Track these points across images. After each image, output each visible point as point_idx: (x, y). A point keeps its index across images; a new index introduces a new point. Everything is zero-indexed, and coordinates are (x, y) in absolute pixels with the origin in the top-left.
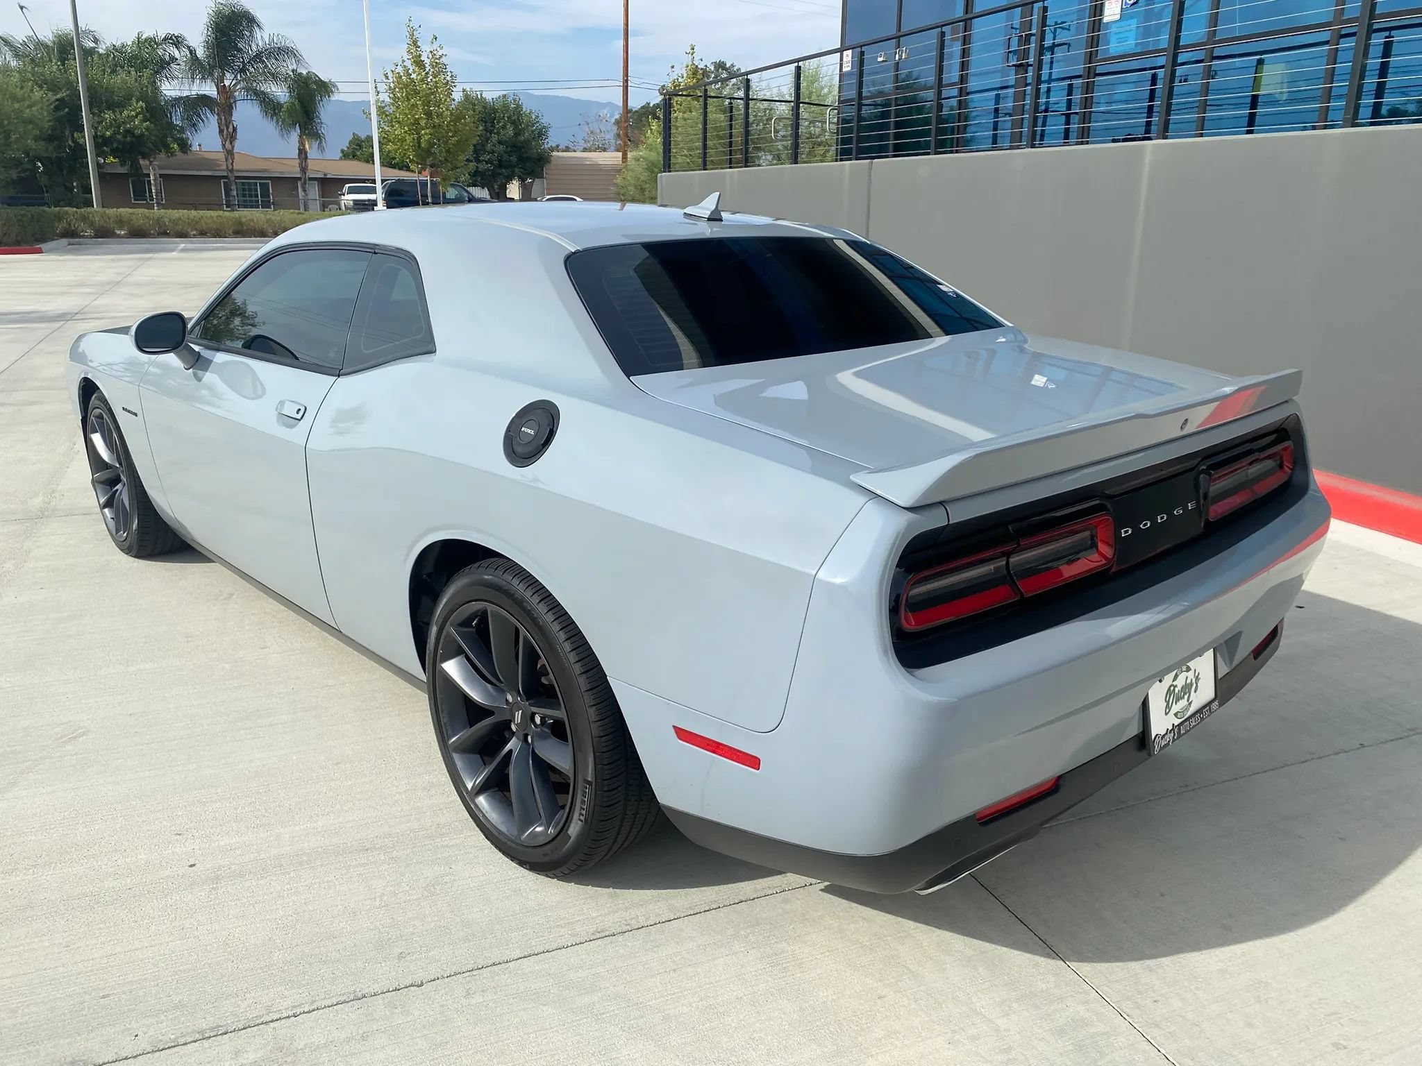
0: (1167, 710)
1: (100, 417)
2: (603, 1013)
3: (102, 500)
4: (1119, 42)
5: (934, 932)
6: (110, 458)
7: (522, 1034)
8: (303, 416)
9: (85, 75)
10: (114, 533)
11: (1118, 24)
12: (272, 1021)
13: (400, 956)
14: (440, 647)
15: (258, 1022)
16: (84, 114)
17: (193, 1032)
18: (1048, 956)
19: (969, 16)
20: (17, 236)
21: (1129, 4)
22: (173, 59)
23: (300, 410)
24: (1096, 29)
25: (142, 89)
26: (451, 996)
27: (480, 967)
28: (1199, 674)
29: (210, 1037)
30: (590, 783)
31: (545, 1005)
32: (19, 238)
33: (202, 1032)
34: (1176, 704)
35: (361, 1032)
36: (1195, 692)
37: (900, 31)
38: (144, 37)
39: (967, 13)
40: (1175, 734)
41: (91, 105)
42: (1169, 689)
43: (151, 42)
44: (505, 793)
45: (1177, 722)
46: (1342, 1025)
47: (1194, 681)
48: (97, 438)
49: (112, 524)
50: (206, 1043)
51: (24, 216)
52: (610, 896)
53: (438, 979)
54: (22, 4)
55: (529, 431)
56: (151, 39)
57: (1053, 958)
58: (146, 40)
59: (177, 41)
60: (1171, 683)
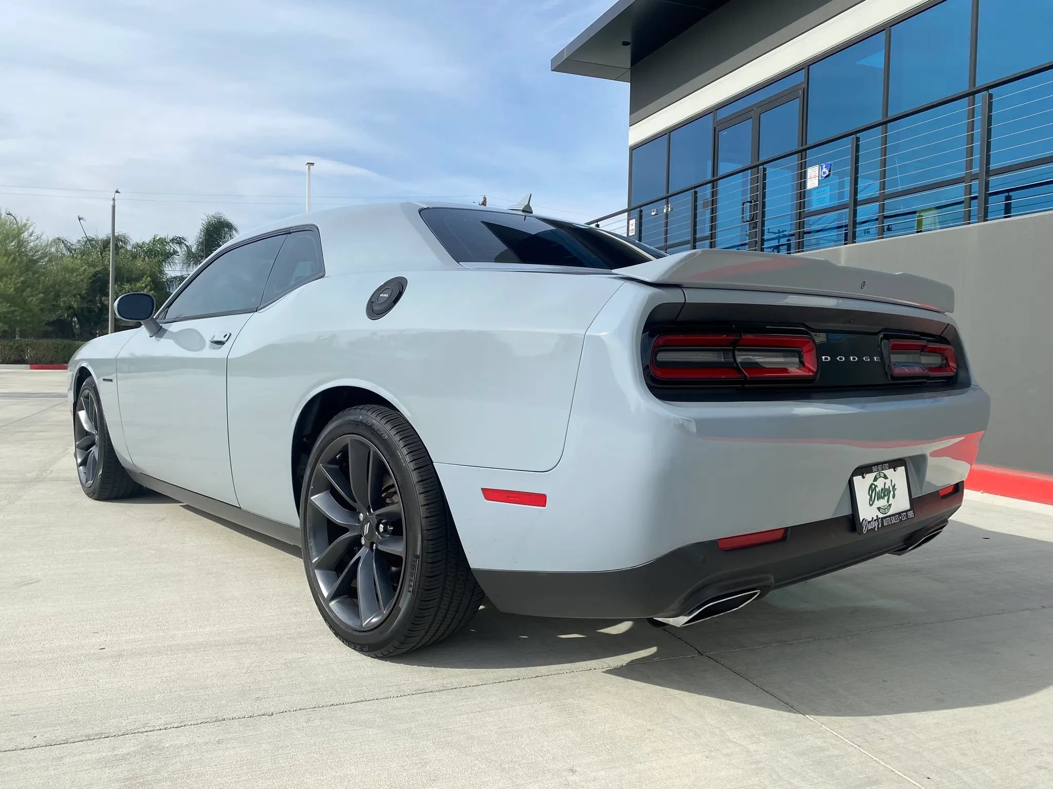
0: (871, 503)
1: (87, 397)
2: (418, 734)
3: (79, 461)
4: (818, 202)
5: (695, 696)
6: (91, 428)
7: (349, 743)
8: (228, 339)
9: (115, 261)
10: (84, 481)
11: (817, 190)
12: (147, 732)
13: (257, 699)
14: (311, 484)
15: (135, 732)
16: (110, 286)
17: (81, 736)
18: (790, 711)
19: (715, 178)
20: (52, 357)
21: (823, 177)
22: (175, 252)
23: (226, 335)
24: (802, 198)
25: (152, 270)
26: (294, 721)
27: (320, 706)
28: (895, 485)
29: (94, 739)
30: (418, 557)
31: (371, 728)
32: (53, 359)
33: (88, 736)
34: (878, 500)
35: (217, 739)
36: (894, 497)
37: (668, 193)
38: (157, 238)
39: (713, 176)
40: (879, 524)
41: (116, 280)
42: (871, 487)
43: (162, 241)
44: (354, 600)
45: (881, 516)
46: (1042, 756)
47: (891, 488)
48: (82, 414)
49: (83, 477)
50: (90, 743)
51: (58, 345)
52: (432, 671)
53: (286, 712)
54: (80, 217)
55: (385, 295)
56: (162, 238)
57: (795, 713)
58: (159, 240)
59: (179, 241)
60: (872, 482)
